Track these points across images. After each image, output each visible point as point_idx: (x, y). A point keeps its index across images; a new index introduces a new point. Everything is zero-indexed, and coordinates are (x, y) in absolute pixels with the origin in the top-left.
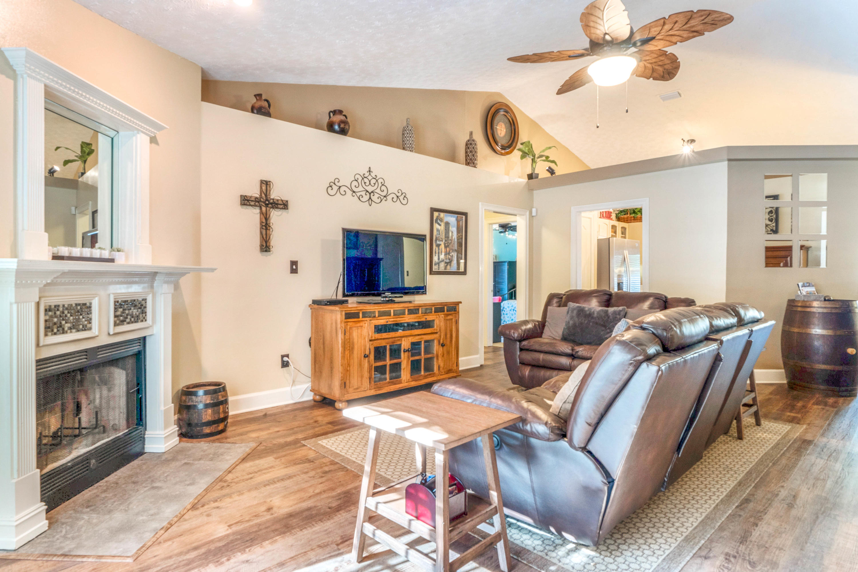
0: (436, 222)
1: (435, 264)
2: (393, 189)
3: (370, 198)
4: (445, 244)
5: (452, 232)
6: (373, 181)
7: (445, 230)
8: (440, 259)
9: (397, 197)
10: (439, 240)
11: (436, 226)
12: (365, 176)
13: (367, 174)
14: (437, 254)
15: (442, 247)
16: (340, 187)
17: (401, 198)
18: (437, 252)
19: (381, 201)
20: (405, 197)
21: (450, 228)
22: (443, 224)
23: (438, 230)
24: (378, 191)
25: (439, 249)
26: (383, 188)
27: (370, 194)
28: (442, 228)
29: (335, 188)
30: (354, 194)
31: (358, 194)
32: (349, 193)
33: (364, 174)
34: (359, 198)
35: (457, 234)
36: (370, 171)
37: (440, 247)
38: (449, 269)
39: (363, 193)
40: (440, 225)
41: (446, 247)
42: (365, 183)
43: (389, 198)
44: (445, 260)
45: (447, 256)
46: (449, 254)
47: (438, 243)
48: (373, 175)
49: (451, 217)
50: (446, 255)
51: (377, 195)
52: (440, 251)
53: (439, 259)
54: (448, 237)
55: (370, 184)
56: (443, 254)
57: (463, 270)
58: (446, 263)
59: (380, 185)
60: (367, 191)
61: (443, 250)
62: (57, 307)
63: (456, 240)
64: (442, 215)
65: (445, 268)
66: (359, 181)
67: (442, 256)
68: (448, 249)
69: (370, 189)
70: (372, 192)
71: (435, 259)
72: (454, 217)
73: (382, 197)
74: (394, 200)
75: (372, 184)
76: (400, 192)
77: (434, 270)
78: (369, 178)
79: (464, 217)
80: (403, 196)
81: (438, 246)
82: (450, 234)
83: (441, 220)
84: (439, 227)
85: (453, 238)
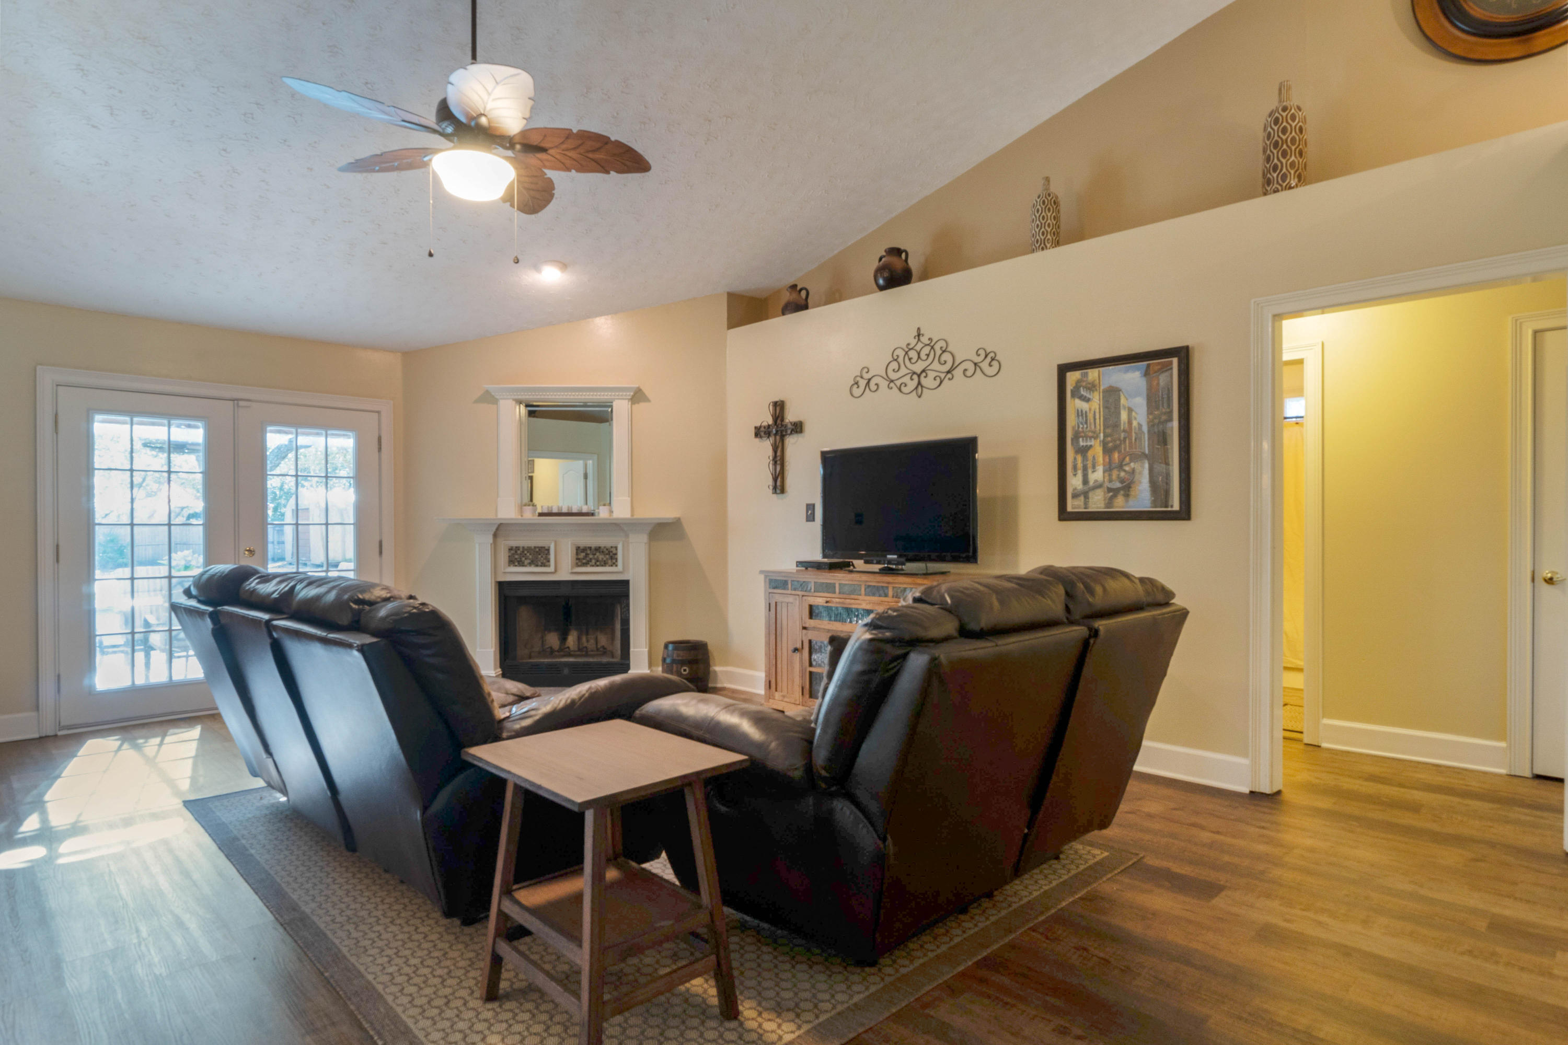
0: (1073, 396)
1: (1075, 496)
2: (964, 351)
3: (919, 383)
4: (1104, 445)
5: (1130, 410)
6: (926, 350)
7: (1106, 407)
8: (1091, 483)
9: (975, 364)
10: (1086, 437)
11: (1074, 405)
12: (911, 347)
13: (913, 342)
14: (1080, 473)
15: (1098, 450)
16: (869, 380)
17: (985, 365)
18: (1080, 465)
19: (941, 382)
20: (993, 359)
21: (1123, 401)
22: (1097, 397)
23: (1080, 414)
24: (936, 366)
25: (1085, 458)
26: (947, 357)
27: (919, 376)
28: (1096, 403)
29: (862, 383)
30: (892, 385)
31: (898, 383)
32: (884, 384)
33: (908, 344)
34: (900, 389)
35: (1150, 412)
36: (919, 335)
37: (1090, 454)
38: (1120, 505)
39: (906, 379)
40: (1087, 400)
41: (1107, 451)
42: (910, 359)
43: (958, 372)
44: (1107, 484)
45: (1115, 473)
46: (1120, 467)
47: (1082, 443)
48: (925, 340)
49: (1127, 371)
50: (1108, 469)
51: (931, 375)
52: (1089, 464)
53: (1085, 481)
54: (1116, 425)
55: (919, 357)
56: (1100, 469)
57: (1176, 507)
58: (1109, 490)
59: (939, 352)
60: (914, 373)
61: (1100, 459)
62: (518, 548)
63: (1145, 428)
64: (1093, 374)
65: (1110, 502)
66: (901, 360)
67: (1097, 475)
68: (1116, 455)
69: (918, 367)
70: (924, 371)
71: (1074, 482)
72: (1138, 369)
73: (943, 376)
74: (969, 373)
75: (923, 356)
76: (982, 353)
77: (1069, 509)
78: (918, 348)
79: (1175, 361)
80: (989, 359)
81: (1083, 451)
82: (1124, 416)
83: (1092, 387)
84: (1084, 406)
85: (1135, 424)
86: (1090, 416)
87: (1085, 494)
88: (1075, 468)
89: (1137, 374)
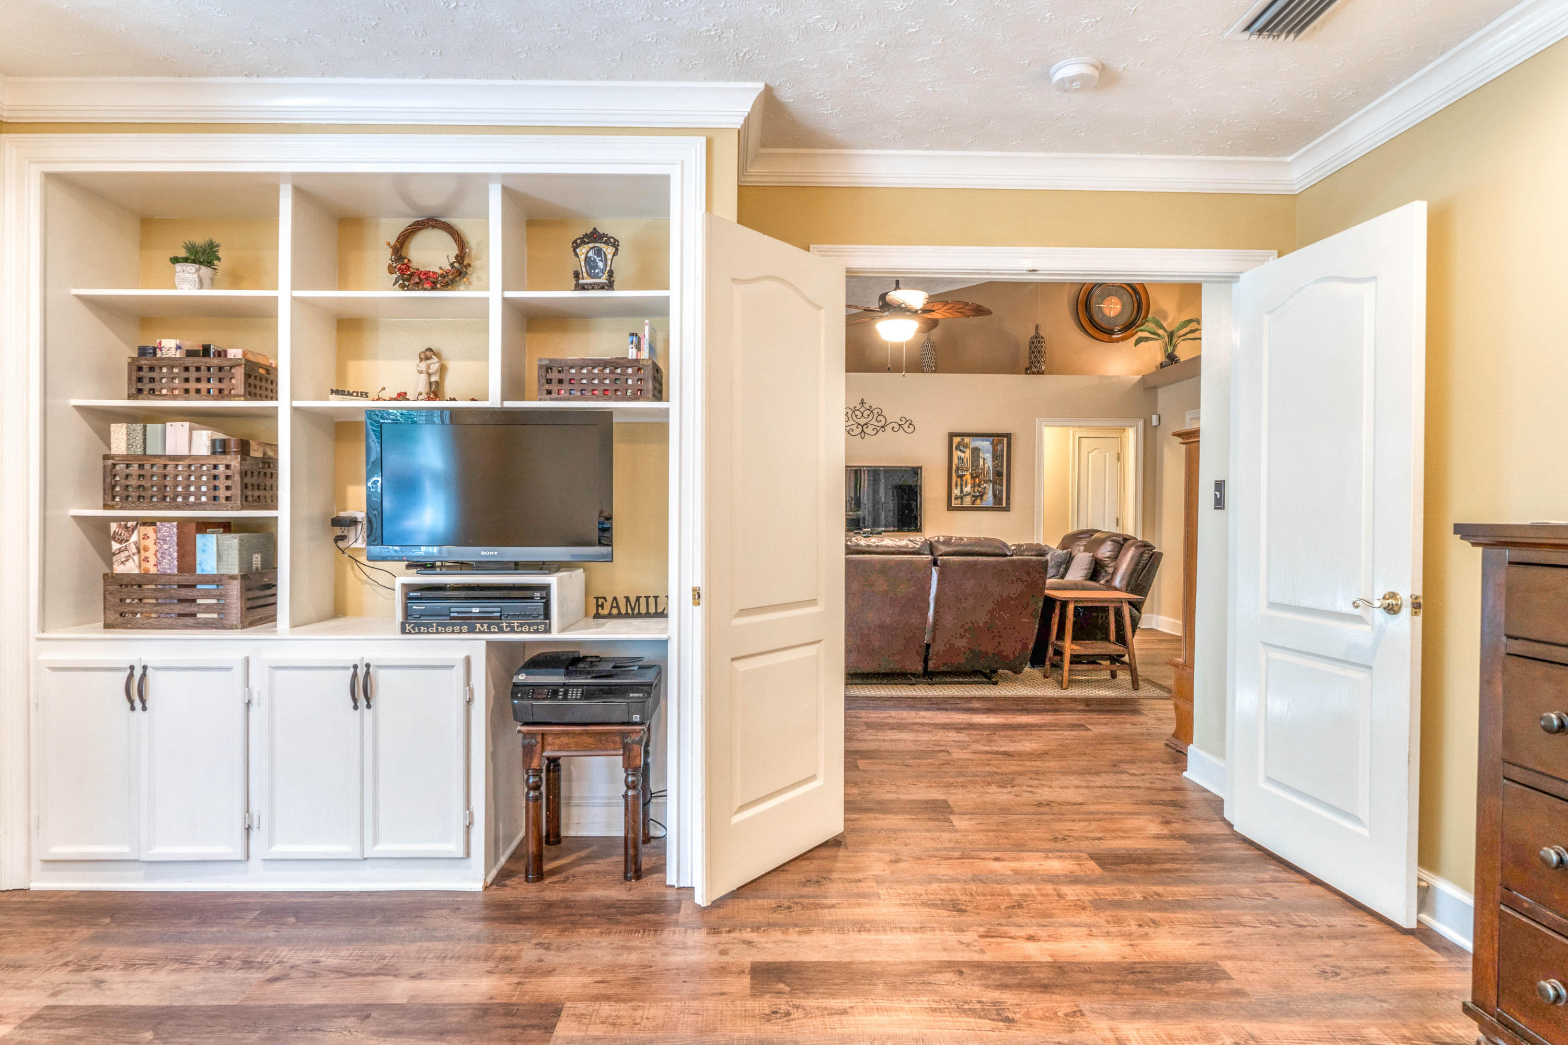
1: (956, 498)
2: (893, 416)
3: (863, 430)
4: (972, 474)
5: (984, 459)
6: (868, 412)
7: (973, 457)
8: (965, 493)
9: (899, 425)
10: (963, 470)
11: (957, 454)
12: (857, 409)
13: (858, 407)
14: (959, 487)
15: (968, 477)
17: (905, 426)
18: (959, 484)
20: (911, 424)
21: (981, 454)
22: (968, 451)
23: (960, 458)
24: (874, 422)
25: (962, 480)
26: (880, 418)
27: (862, 426)
28: (967, 454)
31: (849, 428)
33: (855, 407)
34: (850, 432)
35: (993, 461)
36: (863, 404)
37: (964, 478)
38: (978, 503)
39: (854, 427)
40: (964, 452)
41: (973, 477)
42: (857, 416)
43: (888, 428)
44: (972, 493)
45: (976, 488)
46: (979, 486)
48: (867, 406)
50: (973, 486)
51: (871, 427)
52: (964, 483)
53: (962, 491)
54: (978, 466)
55: (863, 416)
56: (969, 486)
57: (1004, 506)
58: (973, 496)
59: (876, 415)
60: (860, 424)
61: (969, 481)
63: (991, 469)
64: (967, 440)
65: (973, 503)
66: (851, 415)
67: (968, 489)
68: (977, 480)
69: (862, 421)
70: (866, 424)
71: (956, 492)
72: (987, 441)
73: (878, 429)
74: (895, 429)
75: (865, 415)
76: (904, 421)
77: (953, 505)
78: (862, 410)
79: (1005, 439)
80: (908, 424)
81: (961, 477)
82: (981, 462)
83: (966, 446)
84: (962, 455)
85: (986, 466)
86: (965, 460)
87: (962, 498)
88: (956, 485)
89: (988, 443)
